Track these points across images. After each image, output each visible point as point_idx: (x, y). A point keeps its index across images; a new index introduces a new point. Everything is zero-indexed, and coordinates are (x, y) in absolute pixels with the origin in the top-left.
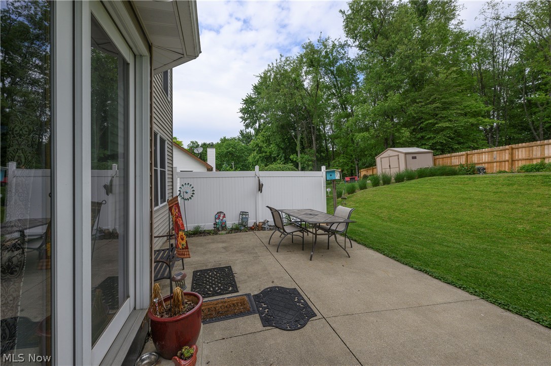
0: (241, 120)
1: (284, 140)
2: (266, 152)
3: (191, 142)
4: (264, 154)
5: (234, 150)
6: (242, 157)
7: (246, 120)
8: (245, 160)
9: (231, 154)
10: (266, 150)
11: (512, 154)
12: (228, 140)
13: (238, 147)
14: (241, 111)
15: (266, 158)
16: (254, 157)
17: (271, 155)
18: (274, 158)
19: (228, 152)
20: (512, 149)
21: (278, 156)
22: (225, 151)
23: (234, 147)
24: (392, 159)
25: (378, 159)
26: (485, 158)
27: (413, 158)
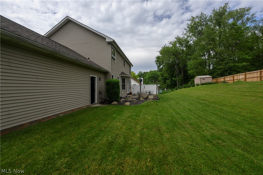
0: (156, 64)
1: (171, 72)
2: (165, 77)
3: (139, 72)
4: (164, 77)
5: (154, 75)
9: (153, 77)
11: (233, 78)
12: (152, 71)
13: (156, 74)
14: (155, 61)
15: (164, 79)
18: (168, 78)
19: (152, 76)
20: (234, 76)
22: (151, 76)
23: (155, 74)
24: (197, 80)
25: (195, 80)
26: (228, 79)
27: (203, 79)
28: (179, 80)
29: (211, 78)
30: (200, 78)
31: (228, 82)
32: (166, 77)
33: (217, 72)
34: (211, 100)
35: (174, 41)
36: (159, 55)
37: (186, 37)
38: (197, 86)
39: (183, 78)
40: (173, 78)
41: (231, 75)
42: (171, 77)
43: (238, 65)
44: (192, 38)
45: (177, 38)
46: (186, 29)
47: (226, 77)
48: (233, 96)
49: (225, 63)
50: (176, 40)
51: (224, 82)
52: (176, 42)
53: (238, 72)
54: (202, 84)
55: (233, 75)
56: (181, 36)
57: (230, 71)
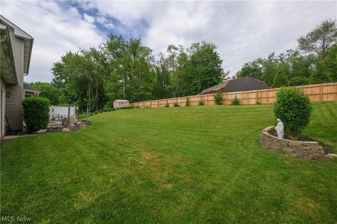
0: (53, 74)
1: (81, 90)
2: (70, 95)
4: (69, 96)
6: (54, 96)
7: (57, 75)
8: (56, 98)
9: (44, 93)
10: (70, 94)
13: (51, 90)
14: (52, 70)
16: (62, 98)
17: (73, 97)
18: (76, 99)
20: (144, 103)
21: (78, 98)
23: (47, 89)
24: (117, 103)
25: (114, 103)
26: (141, 104)
27: (122, 103)
28: (93, 102)
29: (129, 103)
30: (120, 102)
31: (140, 107)
32: (73, 96)
33: (132, 97)
34: (139, 121)
35: (88, 51)
36: (61, 62)
37: (103, 52)
38: (117, 110)
39: (97, 100)
40: (84, 99)
41: (142, 101)
42: (81, 97)
43: (146, 94)
44: (110, 57)
45: (92, 49)
46: (105, 44)
47: (139, 102)
48: (150, 117)
49: (139, 91)
50: (90, 50)
51: (138, 107)
52: (90, 53)
53: (146, 100)
54: (122, 108)
55: (143, 101)
56: (98, 50)
57: (141, 98)
